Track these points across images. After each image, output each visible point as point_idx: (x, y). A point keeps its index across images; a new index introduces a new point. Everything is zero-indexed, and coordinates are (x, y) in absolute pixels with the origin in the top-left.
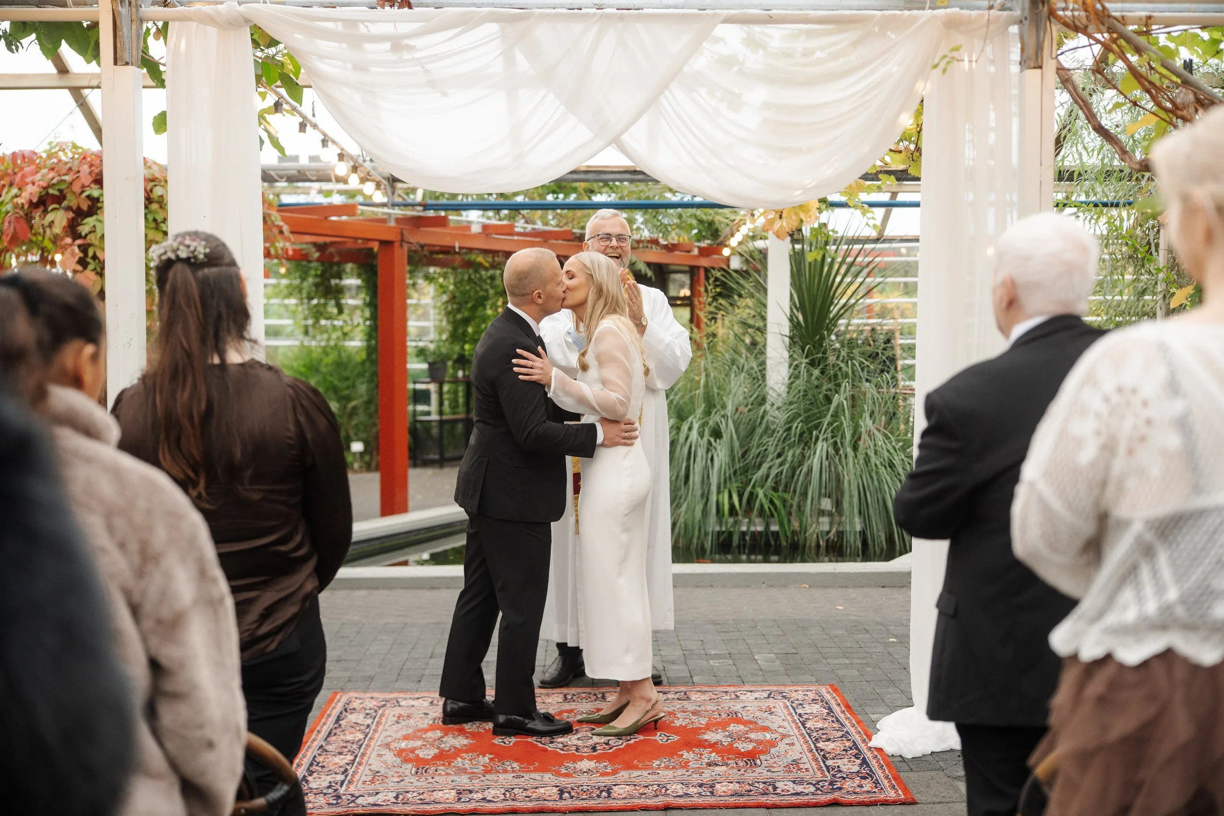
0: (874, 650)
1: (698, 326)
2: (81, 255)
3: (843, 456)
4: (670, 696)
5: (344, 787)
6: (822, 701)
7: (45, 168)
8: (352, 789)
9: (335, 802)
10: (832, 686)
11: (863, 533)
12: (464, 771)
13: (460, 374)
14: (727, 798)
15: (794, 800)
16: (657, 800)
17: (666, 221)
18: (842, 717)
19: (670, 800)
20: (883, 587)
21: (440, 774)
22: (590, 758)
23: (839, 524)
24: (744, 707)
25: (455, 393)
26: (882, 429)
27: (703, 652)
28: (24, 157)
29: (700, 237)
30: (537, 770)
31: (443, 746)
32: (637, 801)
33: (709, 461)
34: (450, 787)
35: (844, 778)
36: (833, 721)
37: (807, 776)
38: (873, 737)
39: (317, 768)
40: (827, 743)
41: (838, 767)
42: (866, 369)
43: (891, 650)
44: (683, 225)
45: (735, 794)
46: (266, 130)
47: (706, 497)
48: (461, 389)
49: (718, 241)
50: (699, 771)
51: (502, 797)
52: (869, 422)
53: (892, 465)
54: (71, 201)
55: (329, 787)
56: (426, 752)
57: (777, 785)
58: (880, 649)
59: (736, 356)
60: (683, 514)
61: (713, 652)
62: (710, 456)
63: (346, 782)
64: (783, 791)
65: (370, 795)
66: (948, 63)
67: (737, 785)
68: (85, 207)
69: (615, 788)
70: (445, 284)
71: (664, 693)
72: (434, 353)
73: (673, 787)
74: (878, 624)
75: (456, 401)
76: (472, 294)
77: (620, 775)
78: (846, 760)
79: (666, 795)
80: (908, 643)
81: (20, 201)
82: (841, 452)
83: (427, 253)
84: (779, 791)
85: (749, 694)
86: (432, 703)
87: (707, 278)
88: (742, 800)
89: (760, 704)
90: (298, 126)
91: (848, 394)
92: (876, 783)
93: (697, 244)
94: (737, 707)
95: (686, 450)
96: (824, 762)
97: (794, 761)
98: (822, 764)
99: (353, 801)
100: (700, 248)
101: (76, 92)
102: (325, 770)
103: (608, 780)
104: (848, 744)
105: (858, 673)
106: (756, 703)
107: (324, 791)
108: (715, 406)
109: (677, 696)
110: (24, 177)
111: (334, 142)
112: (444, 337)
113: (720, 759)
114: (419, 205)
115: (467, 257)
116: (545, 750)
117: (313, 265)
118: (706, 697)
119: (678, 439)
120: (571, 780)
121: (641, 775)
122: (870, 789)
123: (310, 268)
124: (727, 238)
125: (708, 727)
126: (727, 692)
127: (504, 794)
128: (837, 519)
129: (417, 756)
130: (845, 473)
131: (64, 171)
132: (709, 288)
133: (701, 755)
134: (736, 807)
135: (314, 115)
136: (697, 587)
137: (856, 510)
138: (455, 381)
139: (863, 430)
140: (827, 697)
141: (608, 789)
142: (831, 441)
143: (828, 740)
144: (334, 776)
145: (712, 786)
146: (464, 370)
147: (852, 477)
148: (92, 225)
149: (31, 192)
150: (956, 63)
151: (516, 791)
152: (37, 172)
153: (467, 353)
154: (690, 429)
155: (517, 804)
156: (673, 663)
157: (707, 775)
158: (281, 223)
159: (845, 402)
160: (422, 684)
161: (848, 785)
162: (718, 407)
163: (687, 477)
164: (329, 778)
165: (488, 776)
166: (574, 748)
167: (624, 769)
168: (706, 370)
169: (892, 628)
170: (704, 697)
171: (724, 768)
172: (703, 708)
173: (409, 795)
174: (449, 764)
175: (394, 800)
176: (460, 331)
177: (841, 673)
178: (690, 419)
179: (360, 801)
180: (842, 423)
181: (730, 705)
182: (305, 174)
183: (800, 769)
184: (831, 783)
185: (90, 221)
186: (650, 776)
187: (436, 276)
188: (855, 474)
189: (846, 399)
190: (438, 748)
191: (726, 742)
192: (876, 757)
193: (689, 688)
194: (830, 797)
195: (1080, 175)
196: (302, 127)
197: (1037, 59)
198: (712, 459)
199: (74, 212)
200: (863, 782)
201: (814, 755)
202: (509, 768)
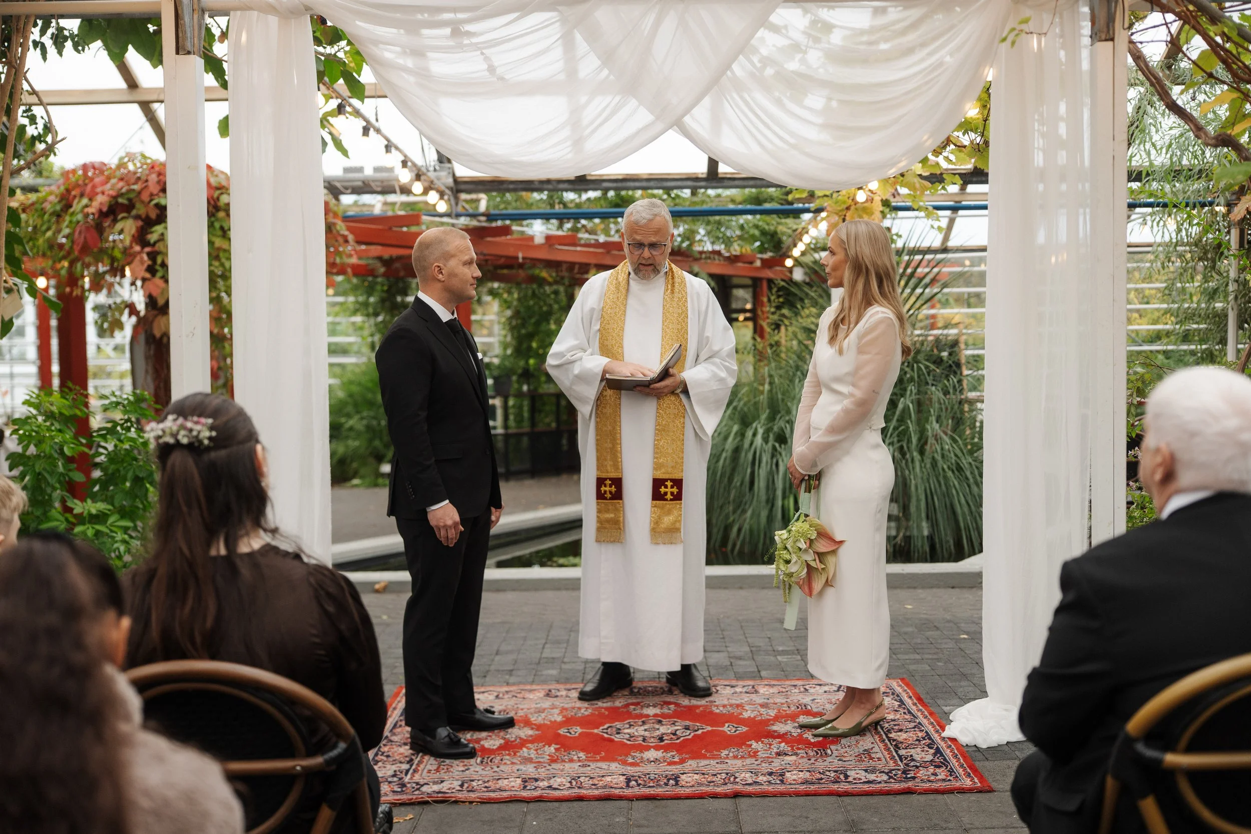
0: (946, 646)
1: (762, 336)
2: (150, 263)
3: (910, 460)
4: (738, 690)
5: (409, 776)
6: (893, 694)
7: (114, 177)
8: (417, 777)
9: (399, 790)
10: (902, 680)
11: (931, 538)
12: (529, 760)
13: (525, 388)
14: (797, 786)
15: (866, 787)
16: (725, 787)
17: (728, 234)
18: (914, 709)
19: (739, 787)
20: (953, 588)
21: (505, 764)
22: (657, 748)
23: (907, 528)
24: (813, 700)
25: (520, 408)
26: (949, 432)
27: (770, 648)
28: (94, 168)
29: (762, 250)
30: (603, 759)
31: (508, 736)
32: (704, 789)
33: (774, 467)
34: (515, 775)
35: (917, 767)
36: (905, 713)
37: (880, 765)
38: (947, 728)
39: (383, 757)
40: (899, 734)
41: (911, 756)
42: (931, 374)
43: (962, 646)
44: (746, 236)
45: (805, 782)
46: (330, 133)
47: (771, 502)
48: (526, 403)
49: (781, 253)
50: (768, 760)
51: (568, 785)
52: (936, 426)
53: (960, 469)
54: (140, 210)
55: (394, 776)
56: (492, 742)
57: (849, 773)
58: (951, 644)
59: (800, 363)
60: (748, 521)
61: (781, 649)
62: (775, 461)
63: (411, 771)
64: (855, 779)
65: (435, 783)
66: (1017, 35)
67: (808, 774)
68: (153, 215)
69: (683, 777)
70: (509, 299)
71: (732, 687)
72: (499, 367)
73: (743, 775)
74: (949, 621)
75: (522, 416)
76: (536, 308)
77: (688, 764)
78: (919, 750)
79: (735, 783)
80: (981, 639)
81: (90, 210)
82: (908, 456)
83: (491, 268)
84: (850, 779)
85: (818, 687)
86: (497, 697)
87: (770, 289)
88: (812, 788)
89: (829, 697)
90: (361, 131)
91: (914, 397)
92: (951, 772)
93: (759, 256)
94: (806, 700)
95: (750, 456)
96: (897, 752)
97: (865, 750)
98: (894, 754)
99: (418, 789)
100: (762, 260)
101: (146, 107)
102: (391, 759)
103: (675, 769)
104: (920, 734)
105: (929, 668)
106: (825, 695)
107: (390, 779)
108: (779, 412)
109: (744, 690)
110: (94, 187)
111: (397, 148)
112: (509, 352)
113: (789, 749)
114: (483, 215)
115: (530, 272)
116: (611, 741)
117: (379, 280)
118: (774, 690)
119: (743, 445)
120: (638, 769)
121: (709, 765)
122: (944, 777)
123: (377, 283)
124: (789, 249)
125: (777, 718)
126: (795, 686)
127: (570, 782)
128: (904, 523)
129: (483, 746)
130: (912, 477)
131: (133, 181)
132: (772, 298)
133: (770, 745)
134: (807, 794)
135: (377, 120)
136: (763, 588)
137: (923, 515)
138: (519, 395)
139: (930, 433)
140: (899, 690)
141: (676, 778)
142: (897, 445)
143: (901, 730)
144: (399, 765)
145: (782, 775)
146: (529, 384)
147: (919, 481)
148: (160, 232)
149: (101, 201)
150: (1024, 35)
151: (582, 779)
152: (107, 182)
153: (531, 368)
154: (754, 435)
155: (584, 792)
156: (740, 658)
157: (777, 764)
158: (346, 233)
159: (911, 406)
160: (487, 679)
161: (922, 773)
162: (783, 412)
163: (752, 483)
164: (394, 768)
165: (554, 766)
166: (641, 739)
167: (692, 758)
168: (771, 376)
169: (963, 625)
170: (772, 690)
171: (794, 758)
172: (771, 701)
173: (474, 784)
174: (515, 754)
175: (459, 788)
176: (525, 346)
177: (912, 667)
178: (754, 425)
179: (425, 789)
180: (908, 427)
181: (799, 698)
182: (369, 186)
183: (872, 758)
184: (904, 772)
185: (159, 229)
186: (717, 766)
187: (501, 291)
188: (922, 478)
189: (912, 403)
190: (504, 739)
191: (796, 732)
192: (950, 746)
193: (758, 682)
194: (903, 785)
195: (1148, 174)
196: (366, 131)
197: (1108, 31)
198: (777, 465)
199: (142, 220)
200: (937, 770)
201: (886, 745)
202: (575, 758)
